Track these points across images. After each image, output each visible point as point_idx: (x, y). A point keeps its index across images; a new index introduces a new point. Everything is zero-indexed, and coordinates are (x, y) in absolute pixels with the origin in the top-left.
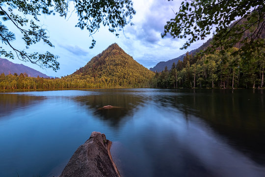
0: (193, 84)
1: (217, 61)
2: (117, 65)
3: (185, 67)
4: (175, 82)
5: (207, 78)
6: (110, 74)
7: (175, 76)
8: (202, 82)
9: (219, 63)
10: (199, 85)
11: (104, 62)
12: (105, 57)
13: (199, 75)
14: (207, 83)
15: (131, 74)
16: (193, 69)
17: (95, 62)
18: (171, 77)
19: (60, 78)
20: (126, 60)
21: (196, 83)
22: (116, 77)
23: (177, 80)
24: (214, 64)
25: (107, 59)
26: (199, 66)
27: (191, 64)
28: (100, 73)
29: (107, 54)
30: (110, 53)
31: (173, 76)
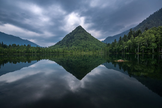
0: (137, 51)
1: (155, 34)
2: (81, 39)
3: (129, 39)
4: (123, 49)
5: (148, 46)
6: (77, 45)
7: (123, 45)
8: (145, 49)
9: (157, 35)
10: (142, 51)
11: (73, 38)
12: (74, 35)
13: (142, 44)
14: (148, 49)
15: (90, 45)
16: (136, 40)
17: (67, 37)
18: (120, 46)
19: (48, 47)
20: (87, 36)
21: (140, 49)
22: (81, 46)
23: (125, 48)
24: (153, 36)
25: (75, 35)
26: (141, 38)
27: (134, 37)
28: (71, 44)
29: (75, 32)
30: (77, 32)
31: (121, 45)
